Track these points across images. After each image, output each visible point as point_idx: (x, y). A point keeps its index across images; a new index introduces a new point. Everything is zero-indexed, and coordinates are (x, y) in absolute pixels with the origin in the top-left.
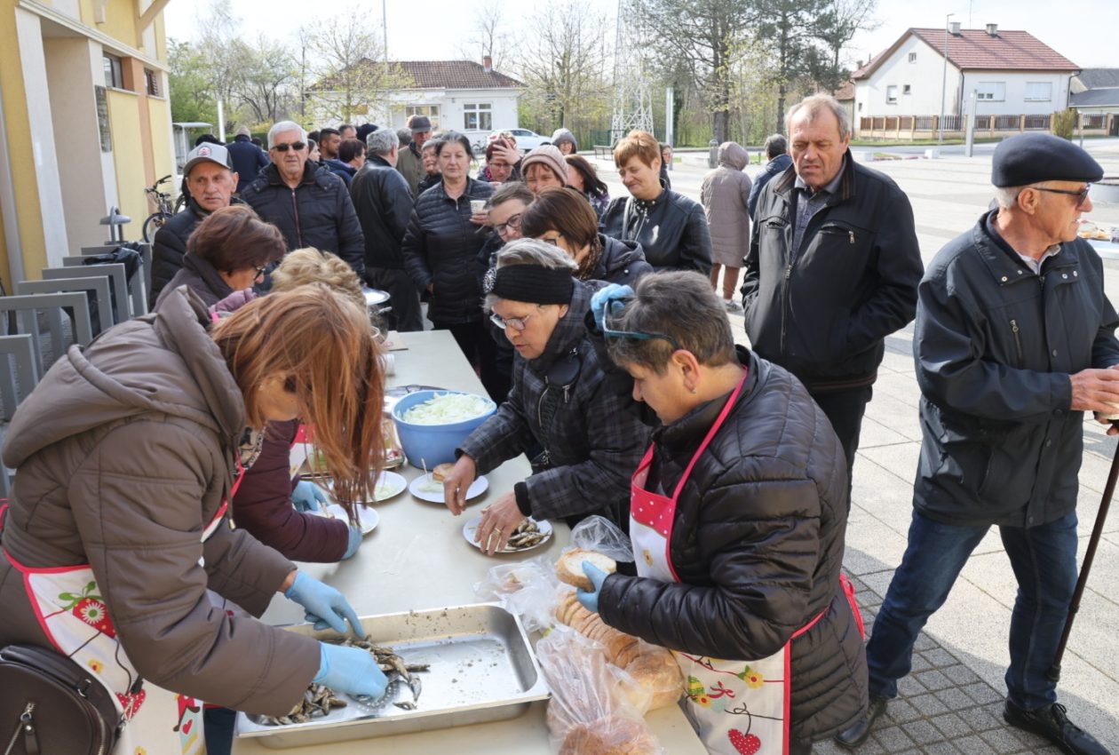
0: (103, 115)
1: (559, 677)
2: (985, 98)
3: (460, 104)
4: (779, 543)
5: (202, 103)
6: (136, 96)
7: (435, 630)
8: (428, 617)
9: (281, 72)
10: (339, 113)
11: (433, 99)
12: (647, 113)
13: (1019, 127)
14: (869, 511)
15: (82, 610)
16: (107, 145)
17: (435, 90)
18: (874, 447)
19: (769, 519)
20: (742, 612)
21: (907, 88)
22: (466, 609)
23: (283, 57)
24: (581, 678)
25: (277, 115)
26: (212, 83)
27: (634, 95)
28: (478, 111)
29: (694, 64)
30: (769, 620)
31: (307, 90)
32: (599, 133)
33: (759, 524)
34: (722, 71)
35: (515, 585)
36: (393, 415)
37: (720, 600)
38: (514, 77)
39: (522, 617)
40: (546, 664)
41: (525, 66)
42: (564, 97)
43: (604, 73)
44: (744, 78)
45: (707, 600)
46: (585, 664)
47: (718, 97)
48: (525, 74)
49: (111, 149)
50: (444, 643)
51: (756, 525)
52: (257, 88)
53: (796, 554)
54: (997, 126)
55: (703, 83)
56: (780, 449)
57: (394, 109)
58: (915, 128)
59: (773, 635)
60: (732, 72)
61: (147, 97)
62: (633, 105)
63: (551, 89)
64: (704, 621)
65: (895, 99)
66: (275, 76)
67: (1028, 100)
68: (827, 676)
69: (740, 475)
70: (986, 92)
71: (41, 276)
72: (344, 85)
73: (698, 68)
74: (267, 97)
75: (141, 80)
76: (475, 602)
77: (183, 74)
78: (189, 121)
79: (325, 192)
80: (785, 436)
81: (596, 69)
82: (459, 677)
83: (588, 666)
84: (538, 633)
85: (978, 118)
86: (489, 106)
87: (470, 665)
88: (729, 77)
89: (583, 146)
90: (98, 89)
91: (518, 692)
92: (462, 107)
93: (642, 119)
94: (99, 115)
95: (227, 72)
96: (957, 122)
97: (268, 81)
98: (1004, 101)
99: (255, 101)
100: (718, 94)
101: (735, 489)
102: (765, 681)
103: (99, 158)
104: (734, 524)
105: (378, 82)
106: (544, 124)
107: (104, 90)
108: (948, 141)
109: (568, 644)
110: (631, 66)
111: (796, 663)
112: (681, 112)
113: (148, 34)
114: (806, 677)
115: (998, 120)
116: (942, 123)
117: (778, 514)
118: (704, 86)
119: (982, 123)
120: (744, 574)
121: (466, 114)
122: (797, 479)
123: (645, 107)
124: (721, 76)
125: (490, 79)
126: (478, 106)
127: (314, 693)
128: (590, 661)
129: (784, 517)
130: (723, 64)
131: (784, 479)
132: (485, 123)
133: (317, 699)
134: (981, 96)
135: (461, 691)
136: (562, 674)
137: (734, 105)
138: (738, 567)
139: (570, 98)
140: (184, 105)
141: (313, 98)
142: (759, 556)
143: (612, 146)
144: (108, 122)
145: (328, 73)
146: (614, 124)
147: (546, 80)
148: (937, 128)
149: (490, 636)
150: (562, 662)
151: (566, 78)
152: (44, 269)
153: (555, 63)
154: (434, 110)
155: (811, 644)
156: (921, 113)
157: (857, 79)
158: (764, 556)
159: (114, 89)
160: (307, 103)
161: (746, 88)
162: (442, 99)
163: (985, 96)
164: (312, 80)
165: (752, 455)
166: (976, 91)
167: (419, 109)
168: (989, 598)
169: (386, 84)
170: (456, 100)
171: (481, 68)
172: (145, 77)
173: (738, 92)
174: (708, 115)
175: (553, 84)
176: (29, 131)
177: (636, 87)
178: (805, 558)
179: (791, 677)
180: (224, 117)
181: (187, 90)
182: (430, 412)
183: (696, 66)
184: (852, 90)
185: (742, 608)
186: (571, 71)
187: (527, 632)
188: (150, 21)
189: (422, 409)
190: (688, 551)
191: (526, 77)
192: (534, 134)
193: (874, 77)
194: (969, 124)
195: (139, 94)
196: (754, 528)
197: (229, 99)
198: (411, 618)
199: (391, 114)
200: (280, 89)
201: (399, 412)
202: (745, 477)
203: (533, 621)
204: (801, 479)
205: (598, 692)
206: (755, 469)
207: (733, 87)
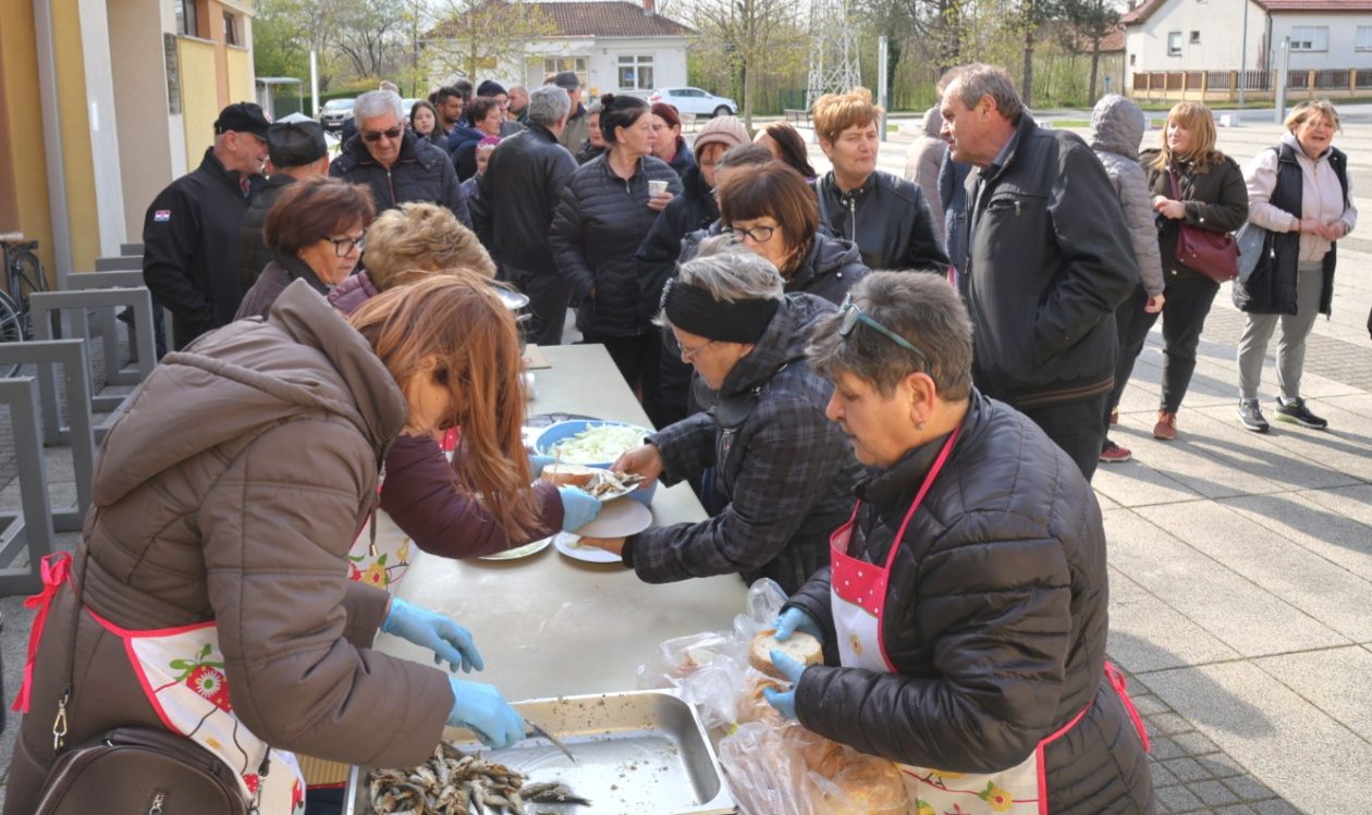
0: (173, 69)
1: (749, 786)
2: (1301, 48)
3: (613, 56)
4: (1020, 621)
5: (290, 53)
6: (212, 45)
7: (589, 722)
8: (581, 706)
9: (388, 15)
10: (461, 67)
11: (580, 49)
12: (854, 68)
13: (1349, 85)
14: (1149, 589)
15: (197, 681)
16: (176, 105)
17: (582, 39)
18: (1155, 505)
19: (1005, 590)
20: (972, 710)
21: (1195, 35)
22: (629, 697)
24: (778, 788)
25: (382, 70)
26: (302, 29)
27: (836, 45)
28: (636, 65)
29: (914, 6)
30: (1009, 722)
31: (422, 37)
32: (791, 93)
33: (992, 597)
34: (950, 15)
35: (690, 668)
36: (536, 449)
37: (945, 694)
38: (683, 22)
39: (699, 708)
40: (732, 770)
41: (697, 9)
42: (746, 47)
43: (799, 17)
44: (979, 23)
45: (929, 694)
46: (781, 770)
47: (945, 48)
48: (697, 19)
49: (180, 111)
50: (600, 739)
51: (988, 597)
52: (359, 34)
53: (1041, 634)
54: (1318, 84)
55: (926, 29)
56: (1016, 500)
57: (530, 62)
58: (1206, 87)
59: (1015, 741)
60: (964, 16)
61: (225, 47)
62: (836, 58)
63: (730, 38)
64: (926, 723)
65: (1179, 49)
66: (382, 20)
67: (1359, 50)
68: (1095, 794)
69: (965, 536)
70: (1302, 40)
71: (94, 266)
72: (467, 30)
73: (919, 11)
74: (370, 47)
75: (218, 26)
76: (639, 689)
77: (267, 18)
78: (274, 76)
80: (1019, 483)
81: (788, 13)
82: (620, 783)
83: (786, 775)
84: (720, 731)
85: (1290, 73)
86: (650, 59)
87: (633, 768)
88: (961, 21)
89: (770, 109)
90: (167, 36)
91: (695, 804)
92: (616, 60)
93: (847, 75)
94: (168, 68)
95: (323, 15)
96: (1263, 79)
97: (371, 28)
98: (1326, 51)
99: (355, 51)
100: (945, 44)
101: (959, 553)
102: (1014, 801)
103: (166, 123)
104: (960, 597)
105: (512, 28)
106: (720, 82)
107: (174, 38)
108: (1250, 103)
109: (759, 746)
110: (833, 8)
111: (1053, 776)
112: (898, 66)
114: (1067, 796)
115: (1319, 76)
116: (1243, 81)
117: (1015, 582)
118: (927, 34)
119: (1297, 79)
120: (975, 662)
121: (621, 69)
122: (1037, 538)
123: (851, 60)
124: (949, 21)
125: (651, 24)
126: (636, 59)
127: (437, 797)
128: (787, 767)
129: (1023, 587)
130: (951, 5)
131: (1020, 539)
132: (646, 79)
133: (438, 806)
134: (1296, 45)
135: (623, 800)
136: (752, 782)
137: (966, 57)
138: (969, 653)
139: (755, 49)
140: (268, 55)
141: (428, 48)
142: (994, 637)
143: (807, 110)
144: (178, 79)
145: (449, 17)
146: (810, 82)
147: (723, 26)
148: (1237, 87)
149: (658, 731)
150: (752, 767)
151: (749, 23)
152: (98, 258)
153: (735, 5)
154: (581, 63)
155: (1072, 752)
156: (1213, 67)
157: (1129, 24)
158: (1000, 638)
159: (186, 36)
160: (421, 54)
161: (983, 37)
162: (590, 49)
163: (1301, 45)
164: (427, 26)
165: (979, 510)
166: (1288, 38)
167: (561, 62)
168: (1316, 711)
169: (521, 30)
170: (609, 52)
171: (640, 10)
172: (224, 22)
173: (972, 41)
174: (932, 71)
175: (732, 31)
176: (84, 89)
177: (839, 35)
178: (1055, 639)
179: (1048, 795)
180: (319, 72)
181: (272, 37)
182: (581, 447)
183: (917, 8)
184: (1122, 38)
185: (974, 706)
186: (756, 15)
187: (706, 728)
189: (571, 442)
190: (904, 634)
191: (698, 24)
192: (708, 94)
193: (1151, 21)
194: (1280, 81)
195: (217, 43)
196: (986, 602)
197: (324, 49)
198: (559, 706)
199: (526, 66)
200: (387, 37)
201: (542, 448)
202: (970, 537)
203: (715, 715)
204: (1042, 538)
205: (799, 807)
206: (982, 526)
207: (966, 35)
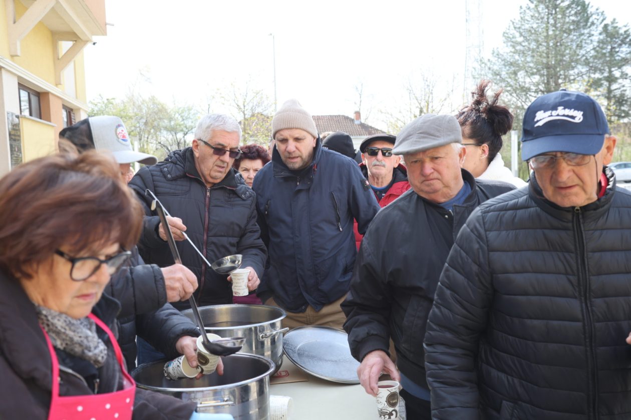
0: (15, 139)
6: (53, 126)
23: (192, 112)
26: (132, 131)
66: (186, 127)
75: (59, 115)
79: (243, 200)
90: (11, 115)
94: (11, 139)
95: (146, 123)
107: (18, 118)
113: (68, 73)
125: (359, 129)
144: (20, 147)
159: (30, 118)
171: (352, 120)
188: (69, 61)
195: (56, 126)
197: (147, 144)
